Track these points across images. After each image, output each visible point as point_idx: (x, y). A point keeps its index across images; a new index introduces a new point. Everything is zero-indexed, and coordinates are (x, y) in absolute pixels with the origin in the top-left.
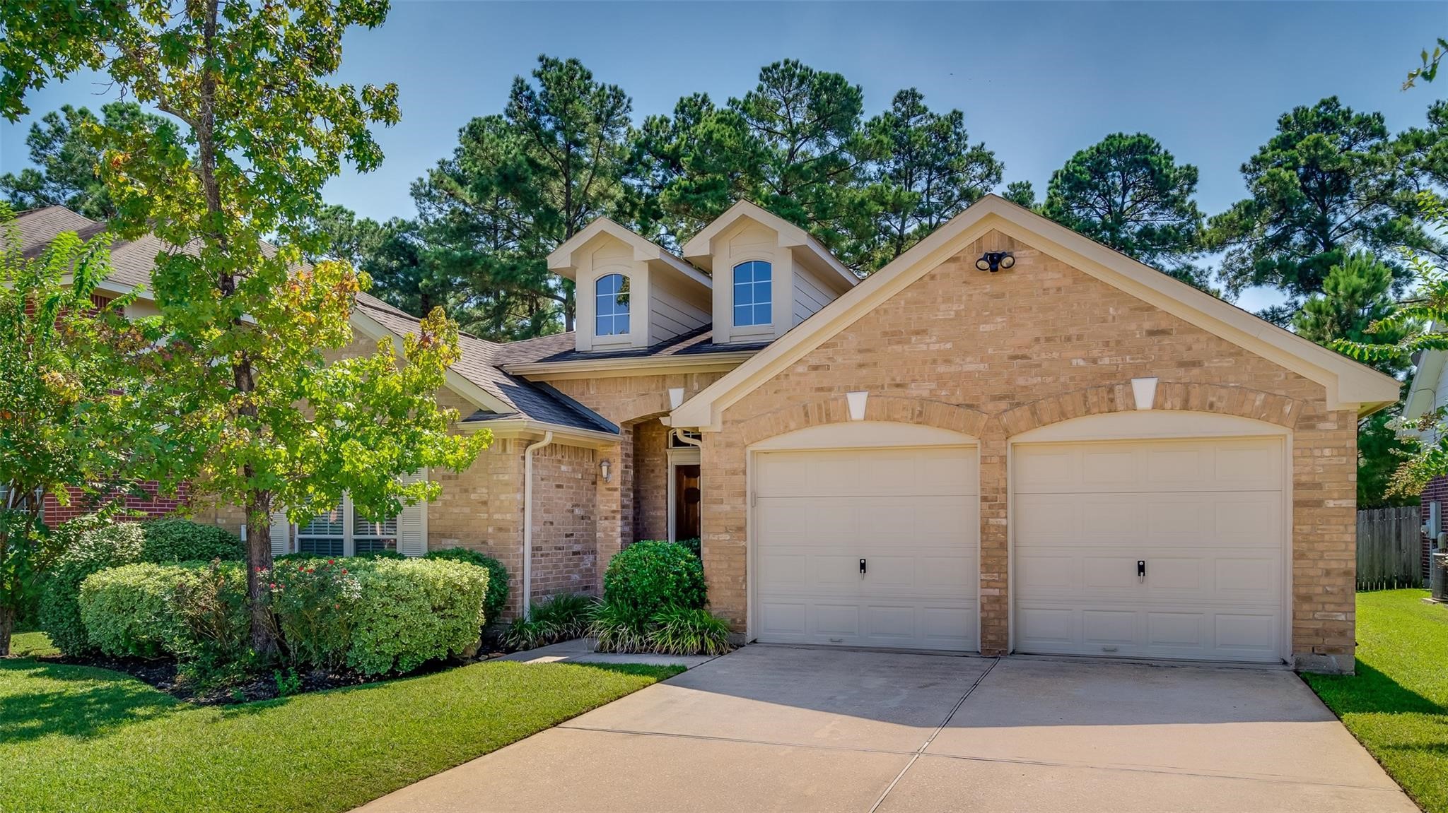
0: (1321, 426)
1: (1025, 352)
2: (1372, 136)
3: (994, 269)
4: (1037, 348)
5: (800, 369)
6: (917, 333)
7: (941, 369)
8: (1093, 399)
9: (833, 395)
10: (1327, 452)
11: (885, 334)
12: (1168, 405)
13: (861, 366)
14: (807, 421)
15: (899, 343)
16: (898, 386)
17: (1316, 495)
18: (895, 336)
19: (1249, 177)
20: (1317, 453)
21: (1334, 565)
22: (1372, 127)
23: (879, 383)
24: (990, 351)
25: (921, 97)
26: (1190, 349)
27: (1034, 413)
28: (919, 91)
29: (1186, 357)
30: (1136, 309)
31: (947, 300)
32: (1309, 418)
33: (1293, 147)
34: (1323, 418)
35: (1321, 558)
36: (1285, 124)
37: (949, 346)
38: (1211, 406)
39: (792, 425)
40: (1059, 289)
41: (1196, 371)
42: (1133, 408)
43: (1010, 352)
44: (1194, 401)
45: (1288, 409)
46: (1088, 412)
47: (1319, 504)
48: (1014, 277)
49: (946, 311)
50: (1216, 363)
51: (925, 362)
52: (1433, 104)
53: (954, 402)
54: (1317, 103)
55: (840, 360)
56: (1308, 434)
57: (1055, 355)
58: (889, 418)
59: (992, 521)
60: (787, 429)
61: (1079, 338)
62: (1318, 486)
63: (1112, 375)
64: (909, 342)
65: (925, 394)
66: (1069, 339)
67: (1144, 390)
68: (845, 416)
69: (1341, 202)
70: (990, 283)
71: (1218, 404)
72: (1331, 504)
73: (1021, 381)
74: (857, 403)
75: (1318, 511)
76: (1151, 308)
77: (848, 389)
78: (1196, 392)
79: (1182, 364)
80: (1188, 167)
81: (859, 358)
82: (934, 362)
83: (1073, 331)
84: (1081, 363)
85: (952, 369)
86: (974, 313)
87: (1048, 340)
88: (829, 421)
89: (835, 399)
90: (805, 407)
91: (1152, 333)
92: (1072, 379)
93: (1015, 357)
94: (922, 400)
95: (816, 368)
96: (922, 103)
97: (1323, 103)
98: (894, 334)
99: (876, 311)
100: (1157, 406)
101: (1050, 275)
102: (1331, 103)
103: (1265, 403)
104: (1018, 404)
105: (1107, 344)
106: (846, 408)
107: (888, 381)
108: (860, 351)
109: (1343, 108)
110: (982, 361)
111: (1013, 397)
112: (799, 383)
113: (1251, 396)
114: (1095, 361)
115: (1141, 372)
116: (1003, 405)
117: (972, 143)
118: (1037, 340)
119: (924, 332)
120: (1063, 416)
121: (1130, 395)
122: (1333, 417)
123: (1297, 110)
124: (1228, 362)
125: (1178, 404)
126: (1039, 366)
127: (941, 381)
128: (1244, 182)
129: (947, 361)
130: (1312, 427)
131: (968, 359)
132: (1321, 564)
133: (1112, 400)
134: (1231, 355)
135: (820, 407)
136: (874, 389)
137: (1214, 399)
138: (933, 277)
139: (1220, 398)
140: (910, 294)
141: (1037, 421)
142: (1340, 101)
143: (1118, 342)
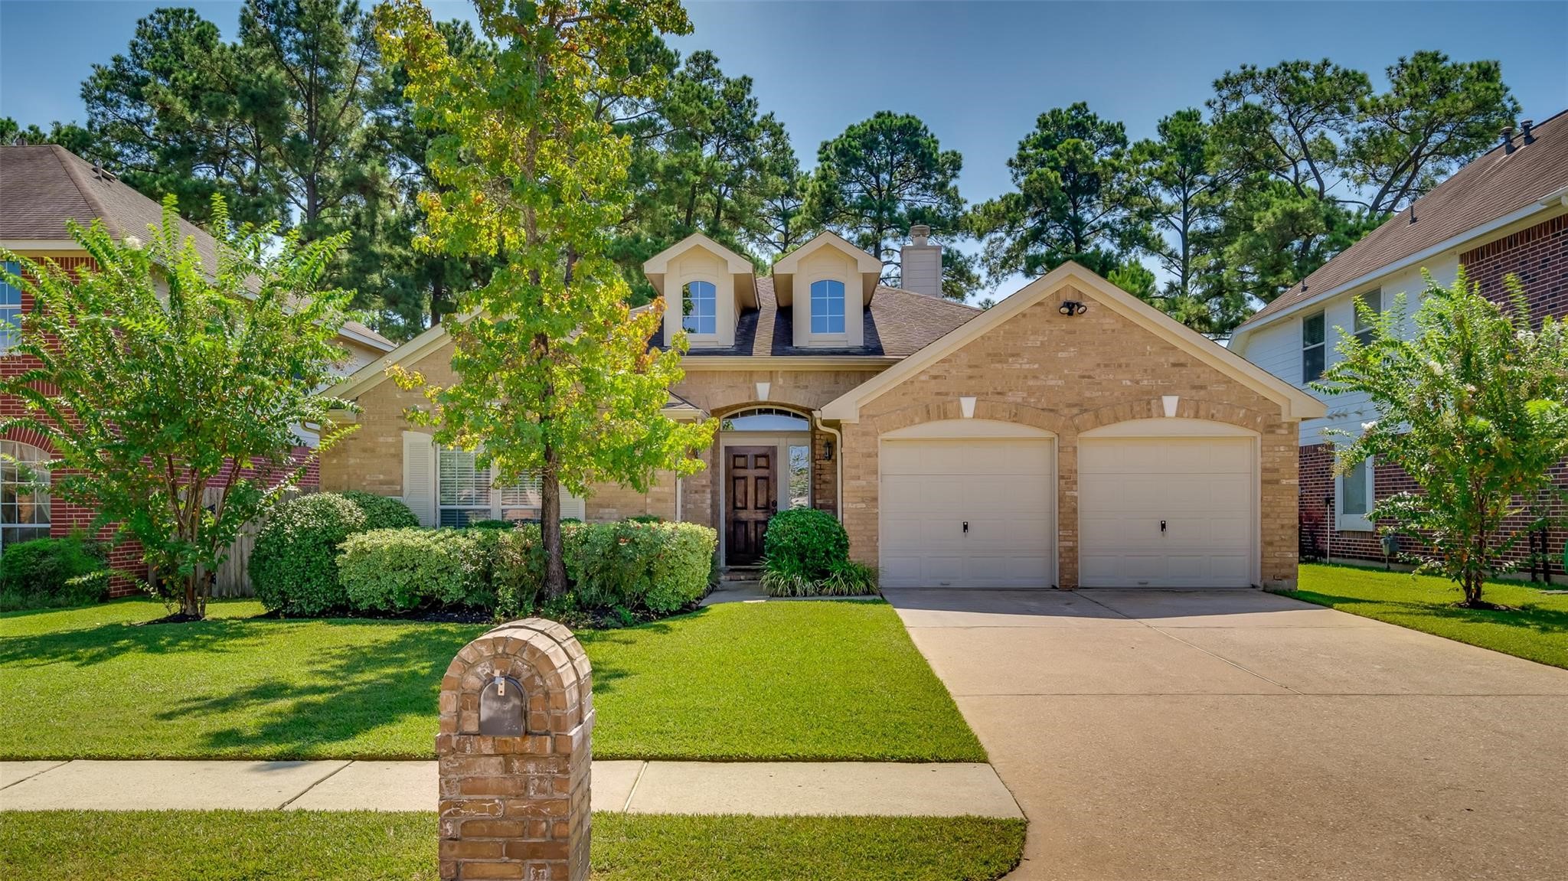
0: (1279, 431)
1: (1091, 373)
2: (1116, 142)
3: (1070, 314)
4: (1098, 371)
5: (923, 378)
6: (1013, 355)
7: (1031, 383)
8: (1137, 408)
9: (949, 398)
10: (1282, 448)
11: (989, 355)
12: (1186, 415)
13: (970, 377)
14: (928, 417)
15: (1000, 362)
16: (999, 393)
17: (1275, 476)
18: (996, 357)
19: (1015, 171)
20: (1277, 449)
21: (1286, 522)
22: (1114, 135)
23: (984, 390)
24: (1066, 371)
25: (716, 61)
26: (1199, 377)
27: (1097, 417)
28: (714, 54)
29: (1197, 383)
30: (1165, 348)
31: (1035, 332)
32: (1272, 426)
33: (1054, 147)
34: (1279, 426)
35: (1278, 517)
36: (1043, 124)
37: (1036, 366)
38: (1213, 416)
39: (917, 420)
40: (1113, 331)
41: (1202, 392)
42: (1162, 415)
43: (1080, 373)
44: (1202, 413)
45: (1259, 420)
46: (1133, 417)
47: (1277, 482)
48: (1083, 320)
49: (1035, 341)
50: (1215, 388)
51: (1018, 377)
52: (1163, 119)
53: (1040, 406)
54: (1070, 106)
55: (954, 372)
56: (1271, 437)
57: (1111, 377)
58: (992, 417)
59: (1068, 493)
60: (912, 423)
61: (1127, 365)
62: (1277, 470)
63: (1149, 393)
64: (1006, 362)
65: (1019, 400)
66: (1120, 366)
67: (1170, 403)
68: (958, 414)
69: (1089, 201)
70: (1065, 324)
71: (1217, 415)
72: (1284, 482)
73: (1087, 394)
74: (968, 405)
75: (1276, 487)
76: (1174, 348)
77: (961, 395)
78: (1203, 406)
79: (1194, 387)
80: (954, 154)
81: (970, 371)
82: (1026, 377)
83: (1123, 361)
84: (1129, 383)
85: (1039, 383)
86: (1054, 344)
87: (1106, 366)
88: (946, 417)
89: (951, 402)
90: (927, 406)
91: (1174, 365)
92: (1123, 394)
93: (1084, 377)
94: (1017, 404)
95: (935, 377)
96: (716, 67)
97: (1075, 107)
98: (995, 355)
99: (982, 337)
100: (1179, 415)
101: (1108, 320)
102: (1081, 108)
103: (1245, 416)
104: (1086, 410)
105: (1146, 371)
106: (959, 408)
107: (991, 390)
108: (970, 367)
109: (1091, 113)
110: (1060, 378)
111: (1082, 406)
112: (922, 388)
113: (1237, 410)
114: (1137, 382)
115: (1169, 391)
116: (1075, 411)
117: (761, 112)
118: (1099, 365)
119: (1018, 355)
120: (1117, 419)
121: (1161, 407)
122: (1285, 426)
123: (1053, 113)
124: (1222, 388)
125: (1192, 415)
126: (1100, 384)
127: (1031, 392)
128: (1011, 176)
129: (1035, 377)
130: (1273, 432)
131: (1050, 377)
132: (1278, 521)
133: (1149, 410)
134: (1225, 382)
135: (938, 407)
136: (980, 396)
137: (1214, 412)
138: (1024, 315)
139: (1218, 411)
140: (1007, 327)
141: (1099, 422)
142: (1089, 107)
143: (1153, 370)
